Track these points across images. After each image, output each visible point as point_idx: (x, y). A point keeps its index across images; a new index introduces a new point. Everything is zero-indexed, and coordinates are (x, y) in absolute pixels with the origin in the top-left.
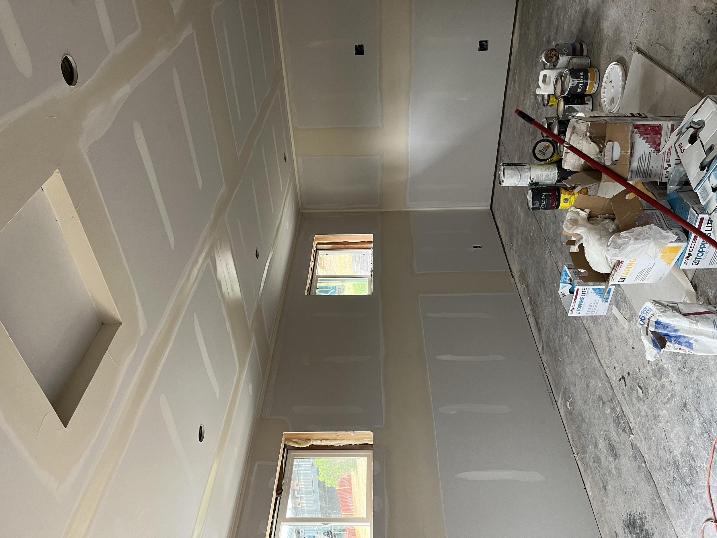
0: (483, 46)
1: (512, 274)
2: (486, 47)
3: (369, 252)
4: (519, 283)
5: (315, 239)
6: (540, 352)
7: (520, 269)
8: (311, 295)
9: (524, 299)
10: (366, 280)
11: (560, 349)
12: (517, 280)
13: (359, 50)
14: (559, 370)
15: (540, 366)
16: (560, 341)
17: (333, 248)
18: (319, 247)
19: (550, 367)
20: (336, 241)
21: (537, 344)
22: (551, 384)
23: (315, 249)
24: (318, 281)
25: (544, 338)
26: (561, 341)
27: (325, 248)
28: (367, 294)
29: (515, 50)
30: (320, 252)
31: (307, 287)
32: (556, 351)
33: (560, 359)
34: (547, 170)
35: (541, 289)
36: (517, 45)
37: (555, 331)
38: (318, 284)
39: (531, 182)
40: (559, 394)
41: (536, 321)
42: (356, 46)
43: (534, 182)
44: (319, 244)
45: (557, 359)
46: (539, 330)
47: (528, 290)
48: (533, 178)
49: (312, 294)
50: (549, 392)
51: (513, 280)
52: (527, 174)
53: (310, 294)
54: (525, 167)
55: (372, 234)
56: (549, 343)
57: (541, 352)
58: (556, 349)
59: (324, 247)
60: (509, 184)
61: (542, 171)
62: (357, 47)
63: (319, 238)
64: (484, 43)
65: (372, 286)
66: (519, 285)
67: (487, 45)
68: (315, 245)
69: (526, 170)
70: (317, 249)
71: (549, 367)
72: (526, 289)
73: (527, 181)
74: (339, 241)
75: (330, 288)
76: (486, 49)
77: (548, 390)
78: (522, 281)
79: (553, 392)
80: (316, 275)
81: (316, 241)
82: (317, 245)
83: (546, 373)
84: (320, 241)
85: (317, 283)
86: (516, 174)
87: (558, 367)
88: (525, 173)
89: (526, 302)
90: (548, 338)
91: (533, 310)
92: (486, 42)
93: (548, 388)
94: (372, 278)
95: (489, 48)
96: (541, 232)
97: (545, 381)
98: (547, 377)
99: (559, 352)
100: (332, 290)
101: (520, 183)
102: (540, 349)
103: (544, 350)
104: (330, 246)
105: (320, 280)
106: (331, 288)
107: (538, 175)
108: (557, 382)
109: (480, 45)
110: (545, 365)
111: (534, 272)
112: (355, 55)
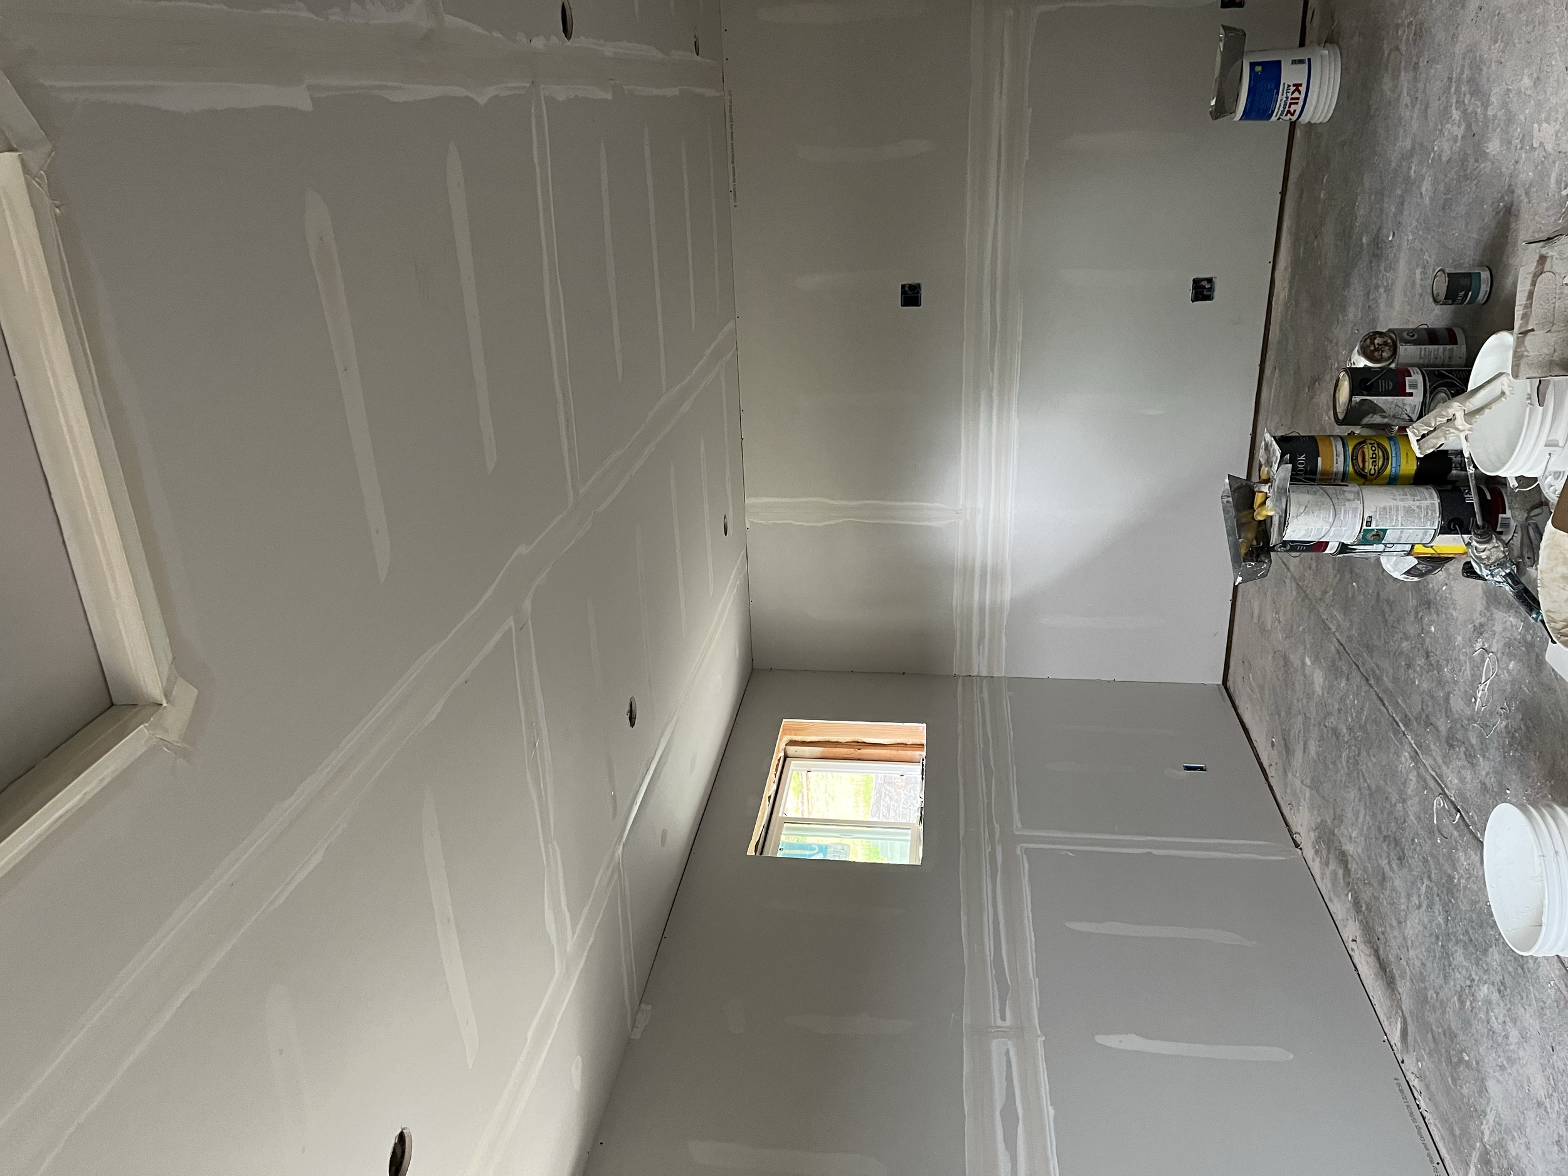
0: (1202, 290)
1: (1293, 838)
2: (1209, 293)
3: (918, 768)
4: (1318, 860)
5: (784, 730)
6: (1394, 1047)
7: (1319, 820)
8: (765, 854)
9: (1335, 900)
10: (906, 835)
11: (1467, 1024)
12: (1309, 853)
13: (911, 296)
14: (1465, 1091)
15: (1399, 1085)
16: (1462, 1002)
17: (827, 755)
18: (792, 750)
19: (1433, 1088)
20: (834, 739)
21: (1385, 1024)
22: (1436, 1139)
23: (782, 754)
24: (784, 832)
25: (1407, 1004)
26: (1468, 1003)
27: (807, 754)
28: (906, 862)
29: (1282, 296)
30: (792, 764)
31: (755, 838)
32: (1453, 1036)
33: (1467, 1058)
34: (1409, 497)
35: (1389, 863)
36: (1286, 284)
37: (1445, 976)
38: (783, 838)
39: (1365, 527)
40: (1468, 1164)
41: (1378, 958)
42: (903, 286)
43: (1373, 526)
44: (792, 743)
45: (1455, 1060)
46: (1390, 982)
47: (1347, 872)
48: (1370, 517)
49: (768, 853)
50: (1432, 1162)
51: (1297, 852)
52: (1354, 506)
53: (761, 853)
54: (1345, 488)
55: (925, 725)
56: (1427, 1013)
57: (1399, 1045)
58: (1450, 1028)
59: (804, 751)
60: (1303, 533)
61: (1395, 499)
62: (907, 289)
63: (792, 728)
64: (1204, 283)
65: (921, 848)
66: (1316, 867)
67: (1211, 289)
68: (783, 746)
69: (1351, 496)
70: (786, 757)
71: (1427, 1087)
72: (1341, 872)
73: (1354, 528)
74: (842, 739)
75: (812, 849)
76: (1209, 298)
77: (1429, 1155)
78: (1324, 853)
79: (1446, 1163)
80: (780, 815)
81: (784, 734)
82: (786, 745)
83: (1418, 1105)
84: (795, 734)
85: (780, 834)
86: (1323, 504)
87: (1459, 1082)
88: (1347, 503)
89: (1340, 908)
90: (1422, 999)
91: (1368, 930)
92: (1210, 280)
93: (1427, 1149)
94: (922, 827)
95: (1216, 294)
96: (1382, 707)
97: (1419, 1129)
98: (1424, 1119)
99: (1461, 1037)
100: (817, 853)
101: (1333, 529)
102: (1396, 1038)
103: (1410, 1038)
104: (818, 750)
105: (788, 829)
106: (815, 849)
107: (1385, 508)
108: (1457, 1132)
109: (1194, 288)
110: (1415, 1082)
111: (1364, 817)
112: (902, 306)
